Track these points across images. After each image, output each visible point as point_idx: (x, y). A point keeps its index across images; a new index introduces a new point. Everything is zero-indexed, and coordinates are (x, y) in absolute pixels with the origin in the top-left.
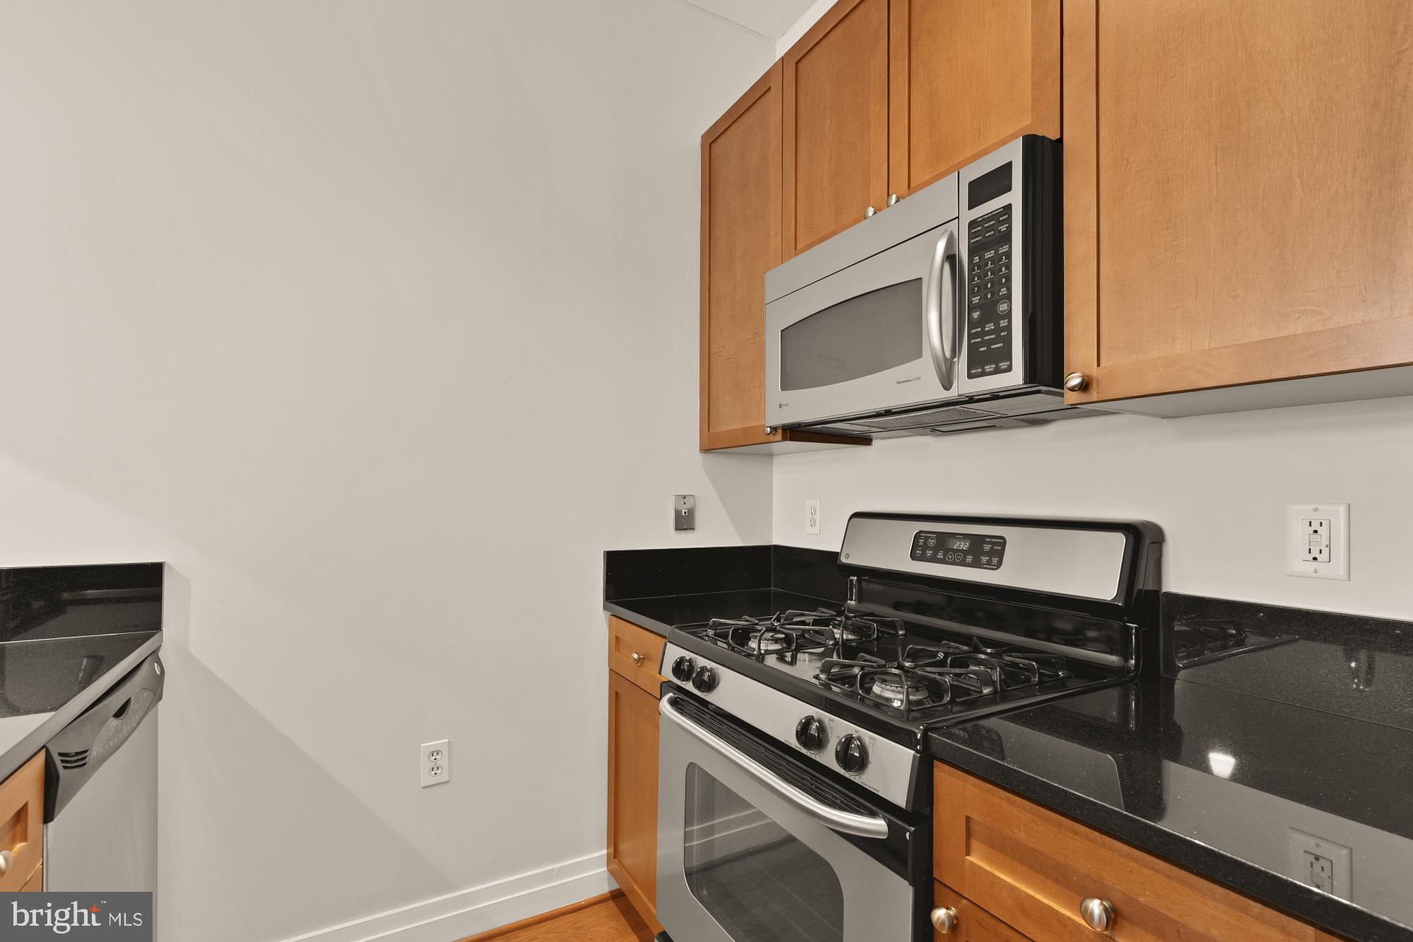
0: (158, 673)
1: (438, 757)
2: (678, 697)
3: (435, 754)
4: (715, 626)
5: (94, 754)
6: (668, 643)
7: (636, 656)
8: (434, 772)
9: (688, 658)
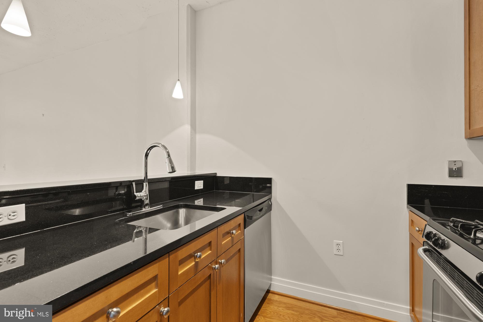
0: (270, 204)
1: (339, 246)
2: (430, 249)
3: (338, 245)
4: (453, 221)
5: (254, 218)
6: (427, 225)
7: (417, 229)
8: (338, 251)
9: (434, 233)
